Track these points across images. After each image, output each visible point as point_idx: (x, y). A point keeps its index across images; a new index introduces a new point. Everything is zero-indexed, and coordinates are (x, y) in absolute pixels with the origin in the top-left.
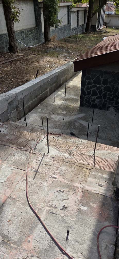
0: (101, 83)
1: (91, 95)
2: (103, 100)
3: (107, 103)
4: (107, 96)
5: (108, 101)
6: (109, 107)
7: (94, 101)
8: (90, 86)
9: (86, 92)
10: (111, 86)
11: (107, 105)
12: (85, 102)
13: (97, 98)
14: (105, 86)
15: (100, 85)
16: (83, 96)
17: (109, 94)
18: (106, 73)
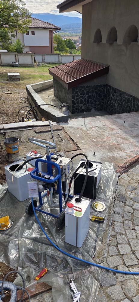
0: (85, 93)
1: (79, 104)
2: (87, 105)
3: (90, 106)
4: (90, 102)
5: (90, 105)
6: (91, 109)
7: (81, 107)
8: (78, 97)
9: (76, 102)
10: (91, 95)
11: (90, 108)
12: (75, 110)
13: (84, 105)
14: (88, 95)
15: (85, 96)
16: (74, 105)
17: (90, 100)
18: (87, 87)
